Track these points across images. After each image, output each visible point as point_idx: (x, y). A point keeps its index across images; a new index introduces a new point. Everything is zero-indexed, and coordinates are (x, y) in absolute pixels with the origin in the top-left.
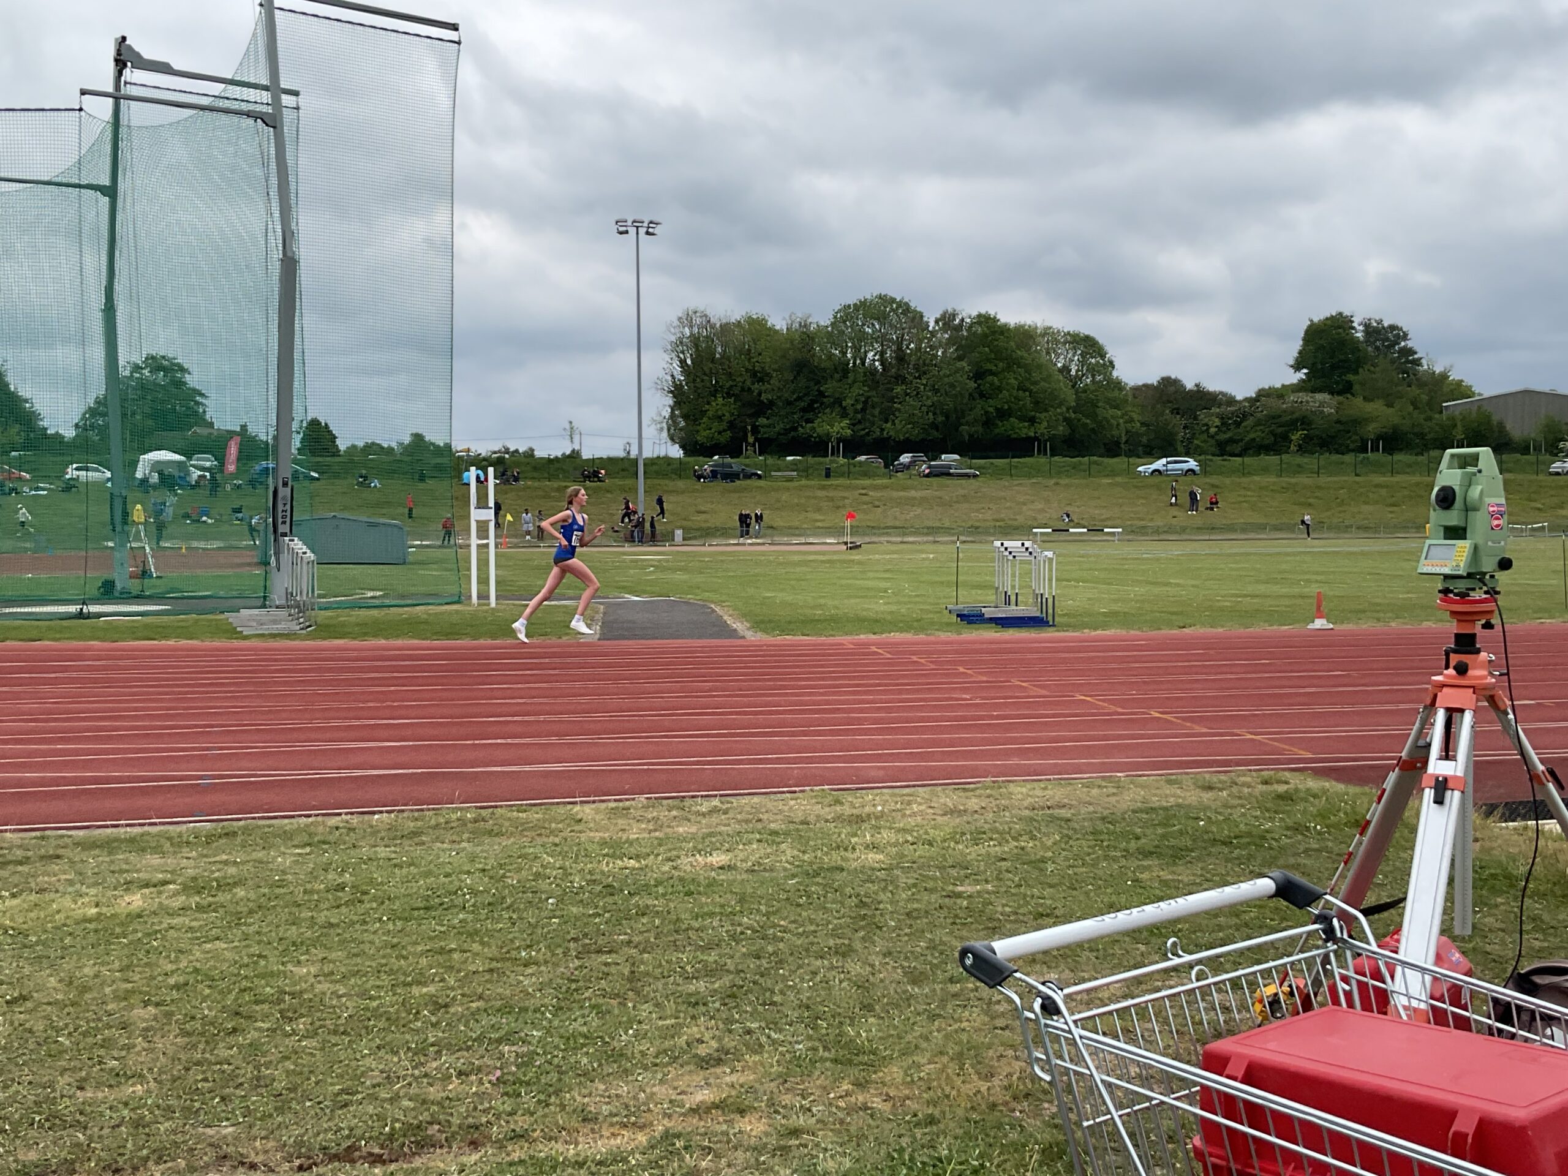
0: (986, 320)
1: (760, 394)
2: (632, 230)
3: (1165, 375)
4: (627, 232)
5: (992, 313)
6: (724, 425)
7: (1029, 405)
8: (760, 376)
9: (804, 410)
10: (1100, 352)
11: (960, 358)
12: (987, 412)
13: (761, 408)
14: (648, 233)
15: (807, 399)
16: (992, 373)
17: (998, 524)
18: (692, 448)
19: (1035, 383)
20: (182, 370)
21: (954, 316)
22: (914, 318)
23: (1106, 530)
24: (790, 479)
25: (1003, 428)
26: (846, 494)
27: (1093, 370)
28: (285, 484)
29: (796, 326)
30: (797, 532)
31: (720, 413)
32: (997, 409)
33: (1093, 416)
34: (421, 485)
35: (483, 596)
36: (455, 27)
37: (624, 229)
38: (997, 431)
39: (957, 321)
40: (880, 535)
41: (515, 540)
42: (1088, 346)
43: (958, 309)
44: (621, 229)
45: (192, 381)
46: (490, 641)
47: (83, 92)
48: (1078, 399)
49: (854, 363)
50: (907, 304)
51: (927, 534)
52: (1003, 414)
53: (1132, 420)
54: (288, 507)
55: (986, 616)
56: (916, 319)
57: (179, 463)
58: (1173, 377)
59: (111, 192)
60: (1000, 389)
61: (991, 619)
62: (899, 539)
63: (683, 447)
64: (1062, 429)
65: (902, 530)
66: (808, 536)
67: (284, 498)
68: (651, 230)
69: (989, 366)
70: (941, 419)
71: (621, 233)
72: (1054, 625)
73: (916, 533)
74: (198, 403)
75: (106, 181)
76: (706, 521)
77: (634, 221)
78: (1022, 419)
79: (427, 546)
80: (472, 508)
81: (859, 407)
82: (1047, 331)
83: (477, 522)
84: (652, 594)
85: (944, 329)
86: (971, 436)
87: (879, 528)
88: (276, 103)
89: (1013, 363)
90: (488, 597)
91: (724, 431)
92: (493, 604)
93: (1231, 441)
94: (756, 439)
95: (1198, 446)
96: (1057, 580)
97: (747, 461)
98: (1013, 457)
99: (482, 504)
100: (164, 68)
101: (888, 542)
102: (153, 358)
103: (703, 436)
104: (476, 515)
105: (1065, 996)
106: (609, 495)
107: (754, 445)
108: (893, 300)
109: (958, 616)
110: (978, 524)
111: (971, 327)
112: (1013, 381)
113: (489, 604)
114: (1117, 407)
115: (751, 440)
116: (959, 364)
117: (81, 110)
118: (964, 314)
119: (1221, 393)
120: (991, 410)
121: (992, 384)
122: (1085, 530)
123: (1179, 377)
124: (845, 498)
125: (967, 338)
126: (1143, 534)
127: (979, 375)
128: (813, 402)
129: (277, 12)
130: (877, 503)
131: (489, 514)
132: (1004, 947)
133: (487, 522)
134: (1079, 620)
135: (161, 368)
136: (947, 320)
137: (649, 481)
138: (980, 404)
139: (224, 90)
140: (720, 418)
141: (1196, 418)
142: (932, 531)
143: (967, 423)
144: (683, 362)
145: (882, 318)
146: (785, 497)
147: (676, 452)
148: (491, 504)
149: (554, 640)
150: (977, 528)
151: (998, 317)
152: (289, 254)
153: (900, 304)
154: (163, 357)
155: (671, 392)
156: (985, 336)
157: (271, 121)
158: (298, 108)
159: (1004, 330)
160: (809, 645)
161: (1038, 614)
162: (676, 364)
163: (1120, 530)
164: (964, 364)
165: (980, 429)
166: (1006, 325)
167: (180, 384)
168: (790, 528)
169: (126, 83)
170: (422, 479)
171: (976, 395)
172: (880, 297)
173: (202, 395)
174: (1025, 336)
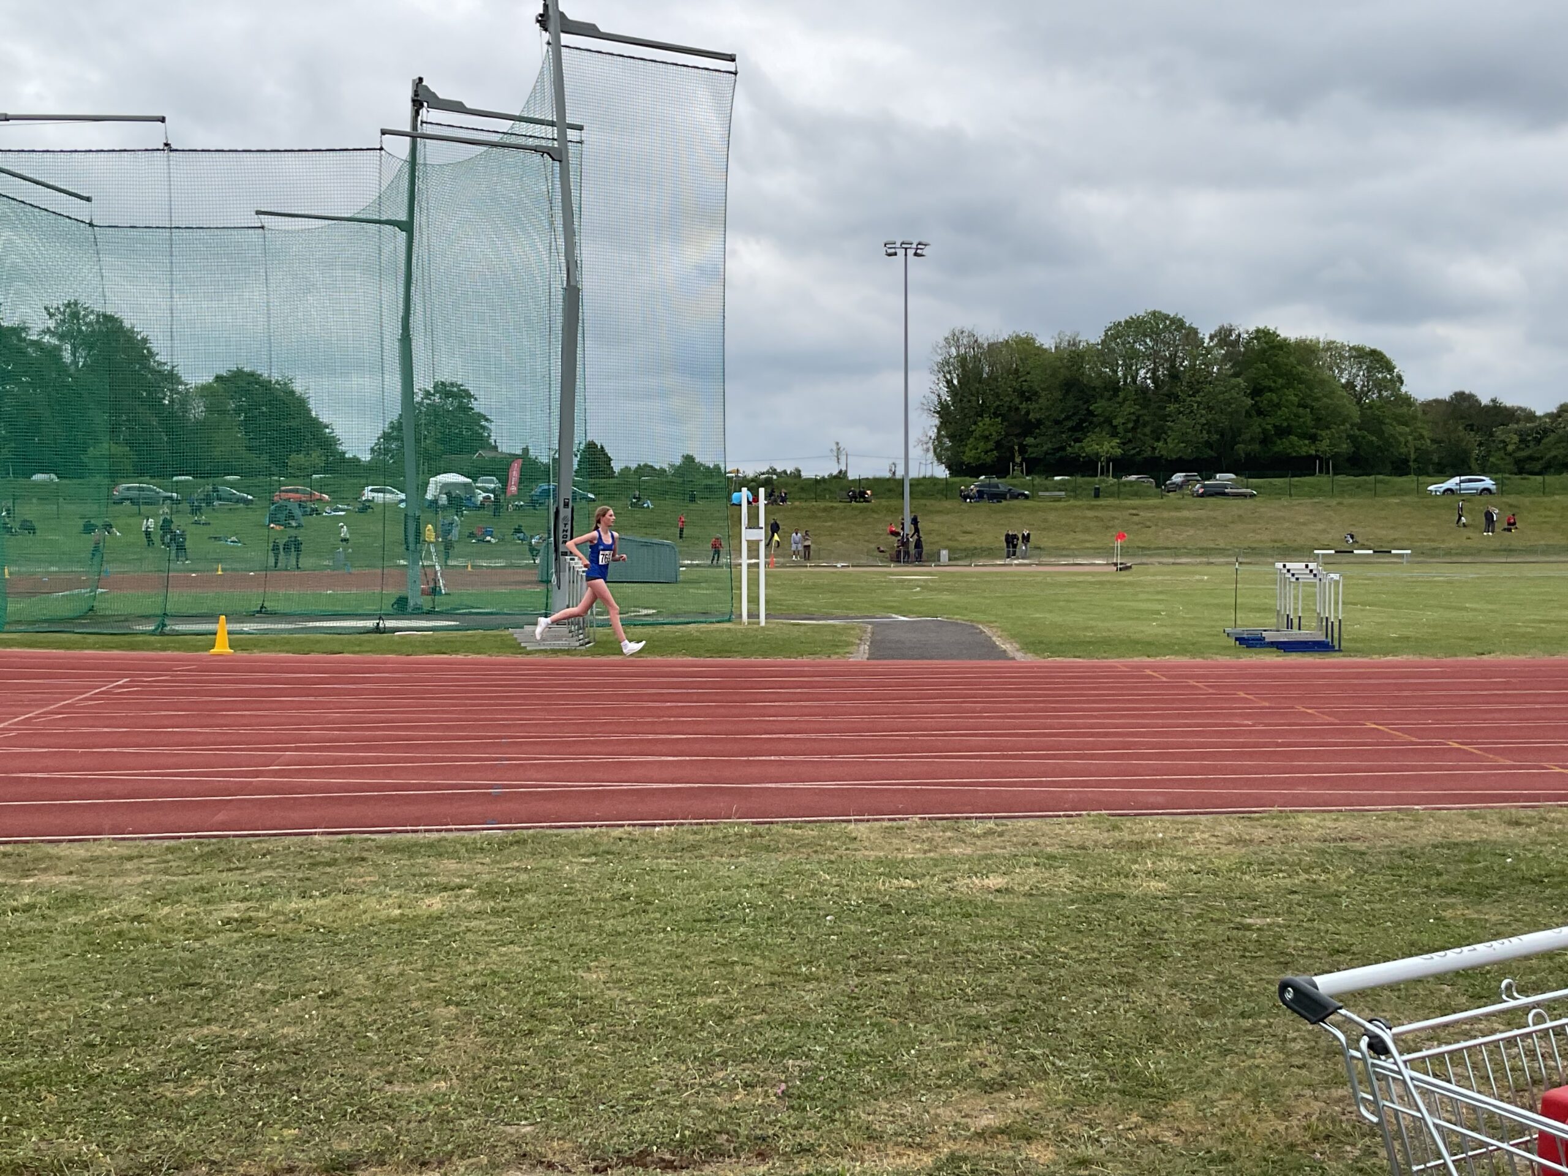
0: (1264, 336)
1: (1028, 413)
2: (901, 252)
3: (1458, 390)
4: (895, 254)
5: (1272, 329)
6: (991, 445)
7: (1310, 423)
8: (1027, 395)
9: (1073, 429)
10: (1389, 367)
11: (1236, 375)
12: (1264, 431)
13: (1029, 427)
14: (916, 254)
15: (1076, 419)
16: (1271, 390)
17: (1276, 545)
18: (956, 468)
19: (1317, 399)
20: (470, 396)
21: (1231, 331)
22: (1188, 335)
23: (1393, 552)
24: (1059, 499)
25: (1281, 446)
26: (1116, 514)
27: (1380, 385)
28: (566, 505)
29: (1065, 344)
30: (1064, 552)
31: (987, 433)
32: (1275, 426)
33: (1380, 434)
34: (692, 506)
35: (753, 615)
36: (732, 59)
37: (893, 251)
38: (1276, 449)
39: (1233, 337)
40: (1150, 556)
41: (781, 560)
42: (1375, 360)
43: (1234, 324)
44: (890, 251)
45: (478, 406)
46: (760, 659)
47: (384, 132)
48: (1363, 415)
49: (1125, 381)
50: (1180, 320)
51: (1201, 555)
52: (1283, 432)
53: (1422, 437)
54: (569, 527)
55: (1267, 640)
56: (1191, 334)
57: (465, 485)
58: (1467, 392)
59: (407, 227)
60: (1278, 406)
61: (1272, 643)
62: (1171, 560)
63: (949, 467)
64: (1345, 447)
65: (1175, 551)
66: (1076, 556)
67: (565, 518)
68: (919, 251)
69: (1267, 383)
70: (1216, 437)
71: (890, 255)
72: (1340, 650)
73: (1190, 553)
74: (484, 428)
75: (403, 217)
76: (972, 541)
77: (903, 243)
78: (1303, 436)
79: (697, 565)
80: (743, 528)
81: (1130, 425)
82: (1330, 346)
83: (748, 541)
84: (920, 614)
85: (1219, 346)
86: (1248, 455)
87: (1149, 549)
88: (562, 138)
89: (1292, 379)
90: (758, 616)
91: (992, 450)
92: (763, 623)
93: (1531, 458)
94: (1023, 459)
95: (1494, 464)
96: (1344, 603)
97: (1015, 481)
98: (1293, 476)
99: (753, 524)
100: (458, 107)
101: (1160, 563)
102: (443, 383)
103: (969, 456)
104: (748, 535)
105: (1394, 1035)
106: (876, 516)
107: (1021, 465)
108: (1167, 317)
109: (1237, 639)
110: (1254, 545)
111: (1248, 343)
112: (1293, 398)
113: (759, 623)
114: (1406, 424)
115: (1018, 460)
116: (1234, 381)
117: (381, 149)
118: (1241, 330)
119: (1520, 408)
120: (1269, 427)
121: (1271, 401)
122: (1371, 552)
123: (1473, 392)
124: (1114, 518)
125: (1244, 354)
126: (1433, 556)
127: (1256, 391)
128: (1082, 421)
129: (563, 50)
130: (1148, 523)
131: (760, 535)
132: (1327, 983)
133: (758, 542)
134: (1367, 645)
135: (448, 394)
136: (1224, 336)
137: (915, 502)
138: (1257, 420)
139: (512, 128)
140: (986, 438)
141: (1491, 435)
142: (1205, 552)
143: (1244, 442)
144: (949, 383)
145: (1155, 334)
146: (1052, 517)
147: (941, 472)
148: (762, 524)
149: (824, 659)
150: (1253, 549)
151: (1278, 332)
152: (573, 283)
153: (1173, 321)
154: (452, 384)
155: (938, 412)
156: (1264, 351)
157: (557, 155)
158: (581, 142)
159: (1283, 346)
160: (1080, 667)
161: (1323, 638)
162: (943, 385)
163: (1409, 552)
164: (1240, 380)
165: (1256, 447)
166: (1285, 340)
167: (466, 409)
168: (1057, 548)
169: (422, 122)
170: (693, 499)
171: (1254, 413)
172: (1154, 313)
173: (487, 420)
174: (1306, 351)
